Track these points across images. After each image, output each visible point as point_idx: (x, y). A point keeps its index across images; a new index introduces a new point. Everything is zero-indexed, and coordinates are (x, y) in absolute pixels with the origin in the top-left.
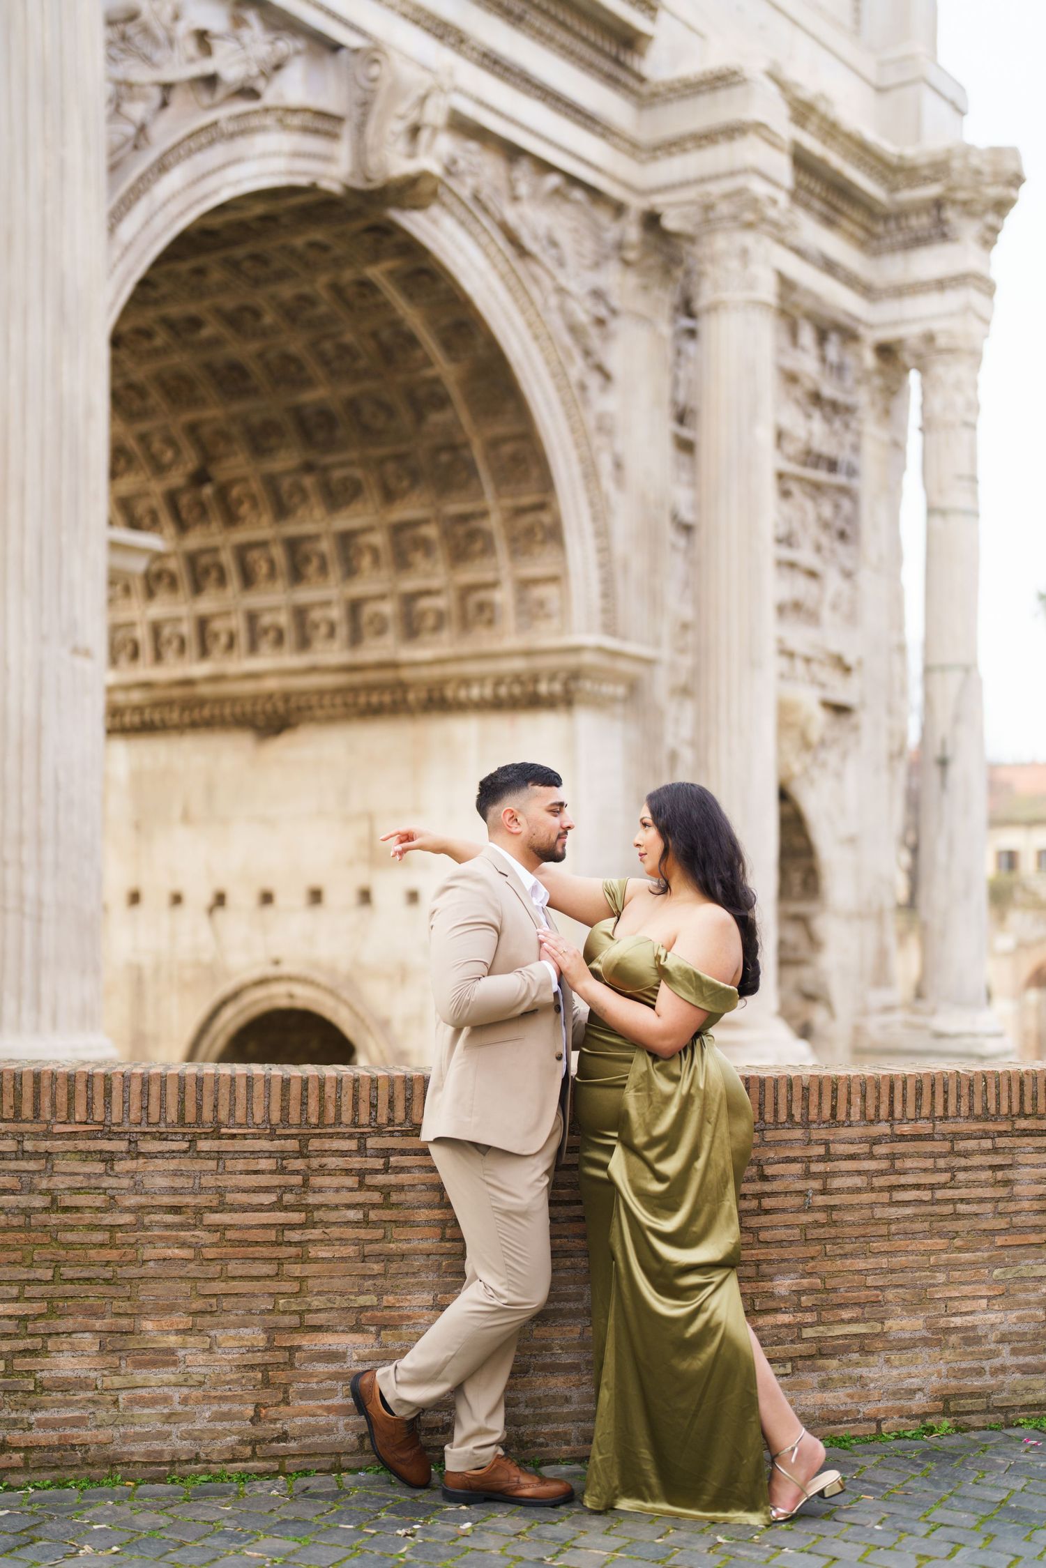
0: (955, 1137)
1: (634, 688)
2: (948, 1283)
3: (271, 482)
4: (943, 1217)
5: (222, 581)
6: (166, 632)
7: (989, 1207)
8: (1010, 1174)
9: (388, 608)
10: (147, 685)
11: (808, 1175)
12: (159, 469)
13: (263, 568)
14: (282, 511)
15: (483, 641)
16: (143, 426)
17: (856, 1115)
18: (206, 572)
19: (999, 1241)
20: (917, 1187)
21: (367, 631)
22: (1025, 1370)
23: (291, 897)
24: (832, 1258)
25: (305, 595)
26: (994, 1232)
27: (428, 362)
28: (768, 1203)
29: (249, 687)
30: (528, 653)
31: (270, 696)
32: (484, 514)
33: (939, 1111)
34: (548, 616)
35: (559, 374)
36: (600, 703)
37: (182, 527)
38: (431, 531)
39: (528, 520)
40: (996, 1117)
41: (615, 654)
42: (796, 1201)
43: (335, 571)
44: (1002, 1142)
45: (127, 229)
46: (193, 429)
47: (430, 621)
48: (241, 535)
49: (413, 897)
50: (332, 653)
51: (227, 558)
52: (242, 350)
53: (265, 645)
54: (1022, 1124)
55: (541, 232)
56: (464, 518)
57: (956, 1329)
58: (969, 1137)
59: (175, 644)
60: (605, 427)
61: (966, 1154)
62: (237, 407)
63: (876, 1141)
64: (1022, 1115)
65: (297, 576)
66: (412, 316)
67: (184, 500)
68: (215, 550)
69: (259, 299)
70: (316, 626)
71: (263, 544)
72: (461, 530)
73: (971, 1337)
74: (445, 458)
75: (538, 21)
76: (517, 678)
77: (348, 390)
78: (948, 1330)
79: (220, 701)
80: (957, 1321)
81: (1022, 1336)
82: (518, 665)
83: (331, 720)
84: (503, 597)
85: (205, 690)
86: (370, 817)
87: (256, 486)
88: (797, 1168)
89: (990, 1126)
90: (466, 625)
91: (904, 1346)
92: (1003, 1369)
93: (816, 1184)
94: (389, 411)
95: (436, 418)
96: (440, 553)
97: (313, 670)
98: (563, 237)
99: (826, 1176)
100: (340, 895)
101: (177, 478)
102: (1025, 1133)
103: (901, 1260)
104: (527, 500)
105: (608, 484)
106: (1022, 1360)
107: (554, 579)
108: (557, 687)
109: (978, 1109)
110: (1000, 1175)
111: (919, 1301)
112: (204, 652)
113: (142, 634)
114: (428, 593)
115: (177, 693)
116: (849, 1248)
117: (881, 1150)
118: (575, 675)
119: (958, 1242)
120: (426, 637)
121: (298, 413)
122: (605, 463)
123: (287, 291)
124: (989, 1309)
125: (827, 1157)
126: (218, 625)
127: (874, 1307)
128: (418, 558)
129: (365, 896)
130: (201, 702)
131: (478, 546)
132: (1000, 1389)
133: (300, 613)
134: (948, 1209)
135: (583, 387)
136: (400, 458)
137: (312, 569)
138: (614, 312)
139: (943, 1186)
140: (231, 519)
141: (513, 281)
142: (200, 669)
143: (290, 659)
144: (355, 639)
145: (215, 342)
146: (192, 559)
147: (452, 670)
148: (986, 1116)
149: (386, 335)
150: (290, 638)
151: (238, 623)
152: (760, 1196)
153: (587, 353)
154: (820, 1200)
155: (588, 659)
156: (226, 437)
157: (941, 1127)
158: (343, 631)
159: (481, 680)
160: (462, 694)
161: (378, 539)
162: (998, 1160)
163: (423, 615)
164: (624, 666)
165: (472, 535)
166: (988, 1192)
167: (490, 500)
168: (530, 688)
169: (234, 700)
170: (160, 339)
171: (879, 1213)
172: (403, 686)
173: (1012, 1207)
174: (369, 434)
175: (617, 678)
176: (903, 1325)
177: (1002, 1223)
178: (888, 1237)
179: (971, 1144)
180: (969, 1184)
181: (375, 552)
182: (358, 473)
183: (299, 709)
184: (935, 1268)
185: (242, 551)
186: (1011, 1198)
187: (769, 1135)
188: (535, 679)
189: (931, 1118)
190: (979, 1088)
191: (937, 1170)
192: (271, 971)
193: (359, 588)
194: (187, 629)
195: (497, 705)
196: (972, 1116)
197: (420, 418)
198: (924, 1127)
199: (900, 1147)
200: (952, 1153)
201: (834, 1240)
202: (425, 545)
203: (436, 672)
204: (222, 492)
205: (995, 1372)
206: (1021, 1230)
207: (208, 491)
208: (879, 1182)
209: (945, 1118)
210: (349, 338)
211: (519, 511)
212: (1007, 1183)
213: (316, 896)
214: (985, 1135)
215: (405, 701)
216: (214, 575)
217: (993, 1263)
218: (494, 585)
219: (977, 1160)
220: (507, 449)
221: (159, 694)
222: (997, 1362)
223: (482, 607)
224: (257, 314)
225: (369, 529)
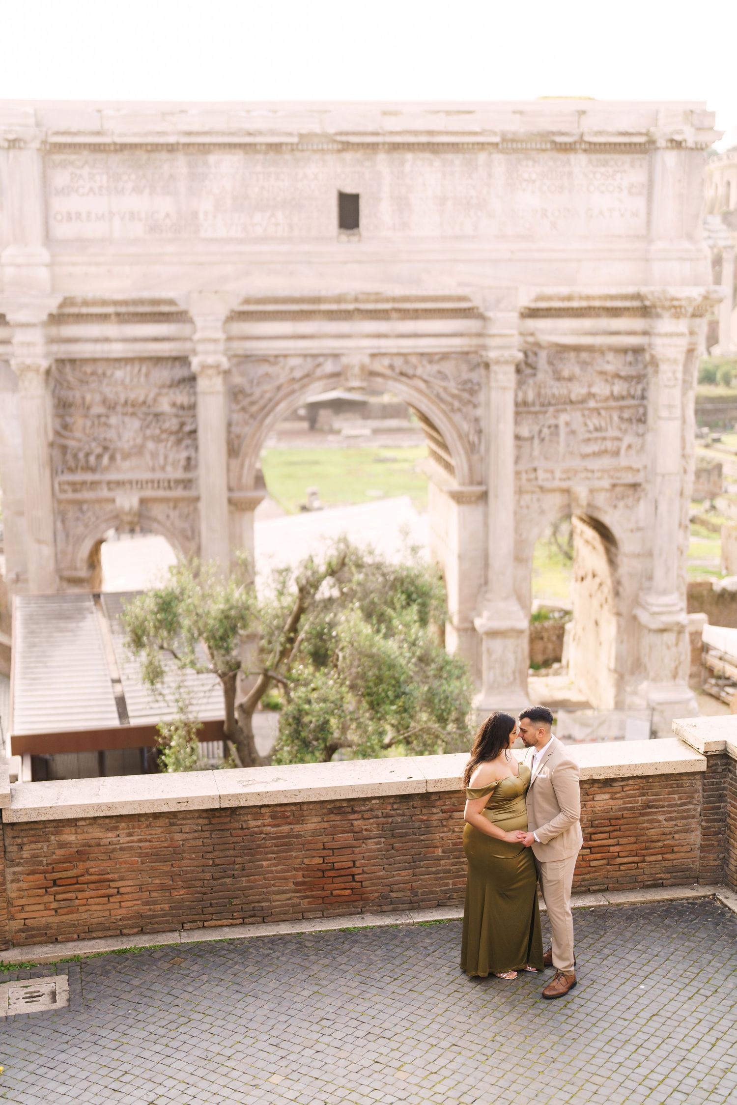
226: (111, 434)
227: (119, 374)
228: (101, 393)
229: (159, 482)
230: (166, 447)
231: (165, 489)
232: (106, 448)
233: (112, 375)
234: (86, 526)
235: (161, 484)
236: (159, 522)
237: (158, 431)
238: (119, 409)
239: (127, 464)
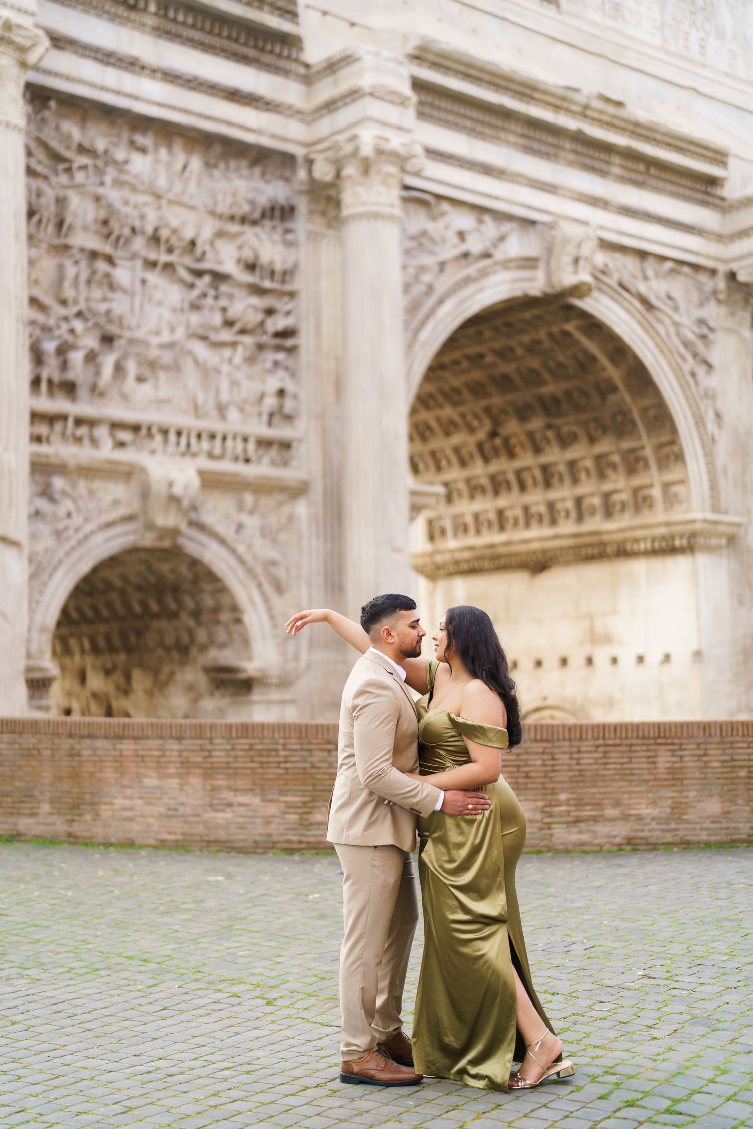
0: (631, 745)
1: (732, 540)
2: (630, 798)
3: (531, 435)
4: (626, 775)
5: (509, 488)
6: (482, 518)
7: (645, 772)
8: (655, 759)
9: (597, 501)
10: (471, 548)
11: (571, 758)
12: (472, 430)
13: (529, 482)
14: (537, 450)
15: (647, 517)
16: (462, 409)
17: (590, 736)
18: (500, 484)
19: (651, 783)
20: (616, 763)
21: (586, 513)
22: (663, 831)
23: (552, 662)
24: (582, 788)
25: (553, 495)
26: (647, 781)
27: (604, 369)
28: (556, 768)
29: (523, 548)
30: (667, 524)
31: (535, 552)
32: (643, 448)
33: (624, 736)
34: (680, 502)
35: (677, 371)
36: (710, 549)
37: (486, 460)
38: (616, 458)
39: (666, 450)
40: (648, 738)
41: (715, 523)
42: (566, 767)
43: (568, 481)
44: (652, 748)
45: (424, 335)
46: (488, 410)
47: (618, 507)
48: (518, 464)
49: (615, 660)
50: (567, 527)
51: (511, 477)
52: (507, 368)
53: (534, 523)
54: (659, 741)
55: (662, 294)
56: (632, 451)
57: (632, 815)
58: (637, 745)
59: (486, 524)
60: (710, 395)
61: (636, 752)
62: (509, 397)
63: (598, 746)
64: (659, 737)
65: (548, 485)
66: (592, 347)
67: (487, 446)
68: (503, 473)
69: (512, 343)
70: (559, 512)
71: (528, 469)
72: (631, 457)
73: (639, 818)
74: (619, 418)
75: (653, 182)
76: (663, 538)
77: (564, 385)
78: (629, 815)
79: (510, 555)
80: (633, 812)
81: (660, 818)
82: (662, 531)
83: (568, 563)
84: (656, 493)
85: (502, 550)
86: (591, 617)
87: (523, 438)
88: (567, 756)
89: (646, 742)
90: (637, 509)
91: (612, 820)
92: (652, 830)
93: (574, 762)
94: (587, 395)
95: (612, 398)
96: (622, 470)
97: (556, 537)
98: (675, 294)
99: (578, 759)
100: (577, 660)
101: (481, 435)
102: (660, 744)
103: (609, 789)
104: (665, 438)
105: (711, 427)
106: (661, 827)
107: (682, 482)
108: (685, 542)
109: (640, 735)
110: (650, 760)
111: (617, 804)
112: (502, 528)
113: (469, 519)
114: (616, 492)
115: (487, 552)
116: (588, 784)
117: (601, 749)
118: (693, 535)
119: (633, 783)
120: (617, 516)
121: (541, 399)
122: (710, 416)
123: (526, 339)
124: (646, 808)
125: (579, 752)
126: (509, 514)
127: (599, 805)
128: (610, 473)
129: (590, 661)
130: (499, 557)
131: (641, 464)
132: (652, 837)
133: (551, 506)
134: (628, 772)
135: (693, 374)
136: (597, 420)
137: (555, 481)
138: (711, 330)
139: (627, 763)
140: (511, 455)
141: (645, 324)
142: (498, 538)
143: (547, 531)
144: (580, 518)
145: (494, 365)
146: (493, 478)
147: (628, 534)
148: (644, 738)
149: (581, 356)
150: (546, 518)
151: (519, 512)
152: (553, 765)
153: (695, 355)
154: (577, 767)
155: (698, 526)
156: (504, 412)
157: (625, 742)
158: (573, 514)
159: (645, 539)
160: (635, 547)
161: (589, 463)
162: (649, 754)
163: (614, 504)
164: (721, 528)
165: (637, 460)
166: (645, 766)
167: (645, 440)
168: (670, 543)
169: (516, 555)
170: (465, 364)
171: (601, 772)
172: (603, 544)
173: (655, 771)
174: (578, 408)
175: (720, 535)
176: (611, 812)
177: (651, 777)
178: (604, 781)
179: (638, 748)
180: (637, 763)
181: (587, 471)
182: (575, 428)
183: (551, 559)
184: (624, 793)
185: (518, 473)
186: (655, 768)
187: (557, 744)
188: (673, 537)
189: (621, 738)
190: (640, 728)
191: (622, 757)
192: (540, 703)
193: (581, 490)
194: (492, 516)
195: (654, 552)
196: (637, 737)
197: (604, 398)
198: (618, 742)
199: (609, 749)
200: (630, 751)
201: (583, 781)
202: (614, 467)
203: (621, 536)
204: (506, 441)
205: (651, 830)
206: (660, 780)
207: (498, 441)
208: (600, 761)
209: (626, 738)
210: (561, 359)
211: (660, 446)
212: (653, 762)
213: (564, 662)
214: (643, 745)
215: (605, 552)
216: (504, 486)
217: (648, 791)
218: (650, 486)
219: (640, 754)
220: (651, 413)
221: (478, 553)
222: (650, 827)
223: (645, 499)
224: (512, 350)
225: (583, 458)
226: (119, 305)
227: (139, 164)
228: (98, 199)
229: (224, 438)
230: (230, 361)
231: (236, 459)
232: (108, 340)
233: (126, 162)
234: (59, 534)
235: (229, 443)
236: (222, 541)
237: (217, 319)
238: (138, 244)
239: (146, 389)
